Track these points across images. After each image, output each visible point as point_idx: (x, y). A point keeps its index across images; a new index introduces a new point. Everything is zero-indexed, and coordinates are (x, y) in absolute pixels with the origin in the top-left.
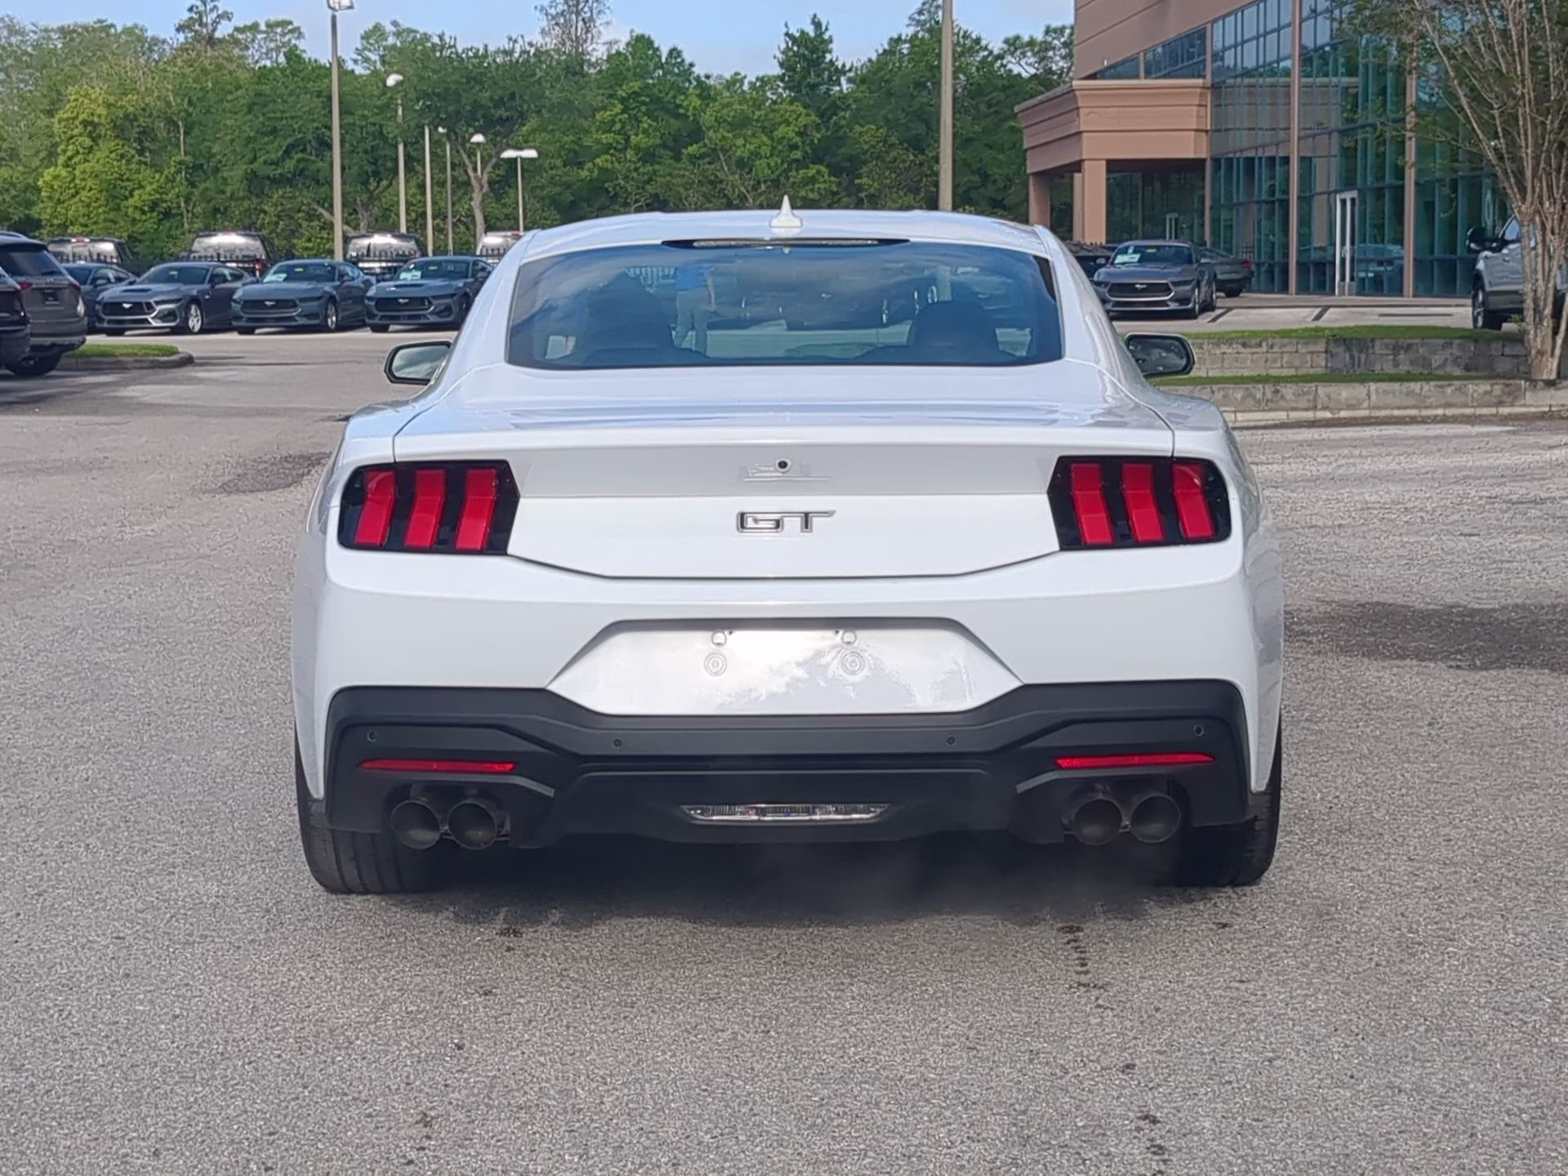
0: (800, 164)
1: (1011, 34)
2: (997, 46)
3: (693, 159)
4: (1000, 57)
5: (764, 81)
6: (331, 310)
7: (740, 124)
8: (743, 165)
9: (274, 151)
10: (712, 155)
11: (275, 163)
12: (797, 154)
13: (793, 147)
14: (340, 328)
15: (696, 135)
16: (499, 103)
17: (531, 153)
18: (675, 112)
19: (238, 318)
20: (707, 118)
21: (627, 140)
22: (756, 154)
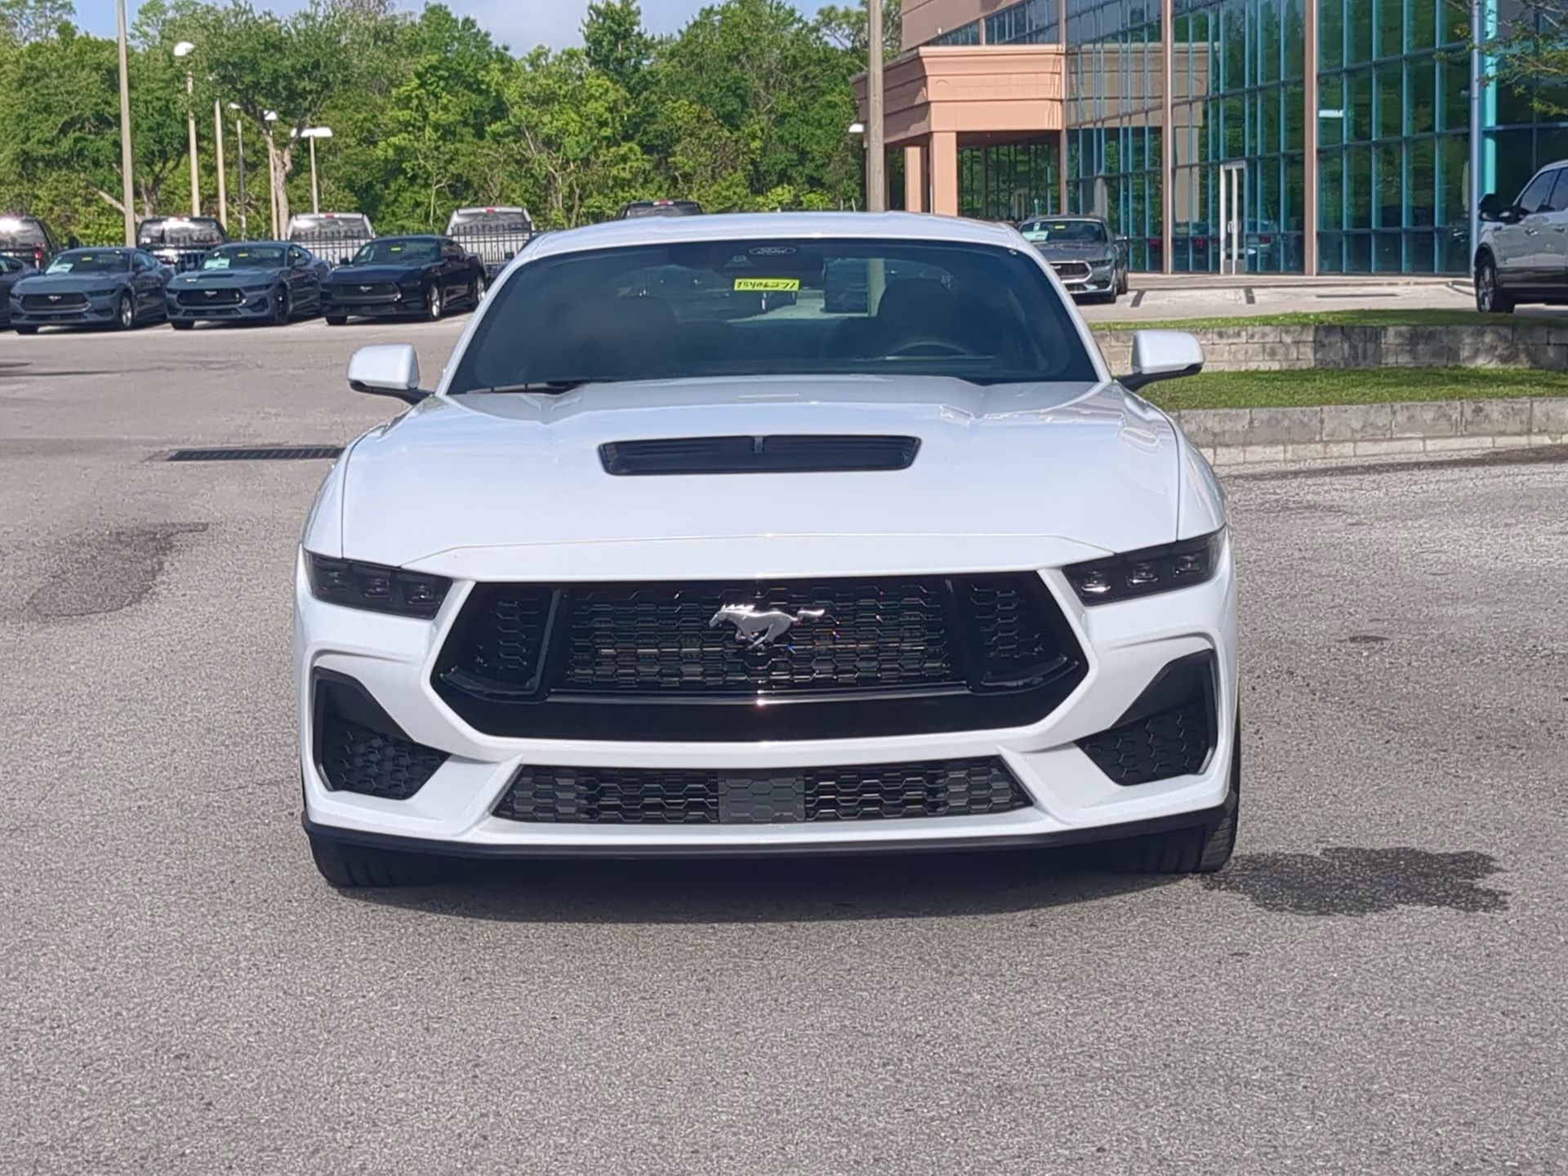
0: (611, 142)
1: (825, 5)
2: (811, 18)
3: (496, 137)
4: (817, 30)
5: (571, 55)
6: (126, 305)
7: (544, 100)
8: (550, 143)
9: (48, 128)
10: (518, 133)
11: (51, 143)
12: (607, 132)
13: (603, 124)
14: (136, 325)
15: (499, 110)
16: (302, 72)
17: (325, 132)
18: (475, 87)
19: (17, 315)
20: (511, 94)
21: (426, 117)
22: (563, 131)
